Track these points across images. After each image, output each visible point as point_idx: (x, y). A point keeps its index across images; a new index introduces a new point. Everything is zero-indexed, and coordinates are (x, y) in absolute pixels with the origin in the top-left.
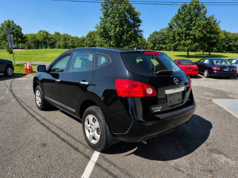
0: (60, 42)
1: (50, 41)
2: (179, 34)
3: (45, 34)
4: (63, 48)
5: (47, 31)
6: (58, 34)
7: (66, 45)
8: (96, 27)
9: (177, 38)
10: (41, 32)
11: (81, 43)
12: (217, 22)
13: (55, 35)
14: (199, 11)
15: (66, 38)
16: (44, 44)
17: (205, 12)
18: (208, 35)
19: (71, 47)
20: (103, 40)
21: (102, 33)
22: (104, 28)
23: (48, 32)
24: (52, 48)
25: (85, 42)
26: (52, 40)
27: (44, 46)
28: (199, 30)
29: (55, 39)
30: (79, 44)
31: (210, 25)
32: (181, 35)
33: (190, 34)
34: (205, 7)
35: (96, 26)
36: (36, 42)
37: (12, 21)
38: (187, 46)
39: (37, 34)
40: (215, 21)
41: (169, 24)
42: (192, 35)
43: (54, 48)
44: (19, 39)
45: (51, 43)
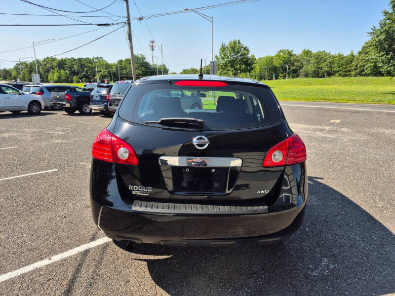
0: (310, 66)
1: (294, 66)
3: (287, 56)
4: (313, 77)
5: (290, 50)
6: (307, 53)
7: (318, 71)
8: (371, 33)
10: (282, 52)
11: (344, 66)
13: (302, 56)
15: (320, 58)
16: (282, 71)
19: (325, 74)
20: (382, 56)
21: (381, 44)
22: (387, 32)
23: (292, 51)
24: (294, 77)
25: (354, 63)
26: (296, 64)
27: (282, 75)
29: (301, 62)
30: (341, 69)
35: (372, 31)
36: (272, 69)
37: (239, 41)
39: (276, 56)
43: (298, 76)
44: (243, 66)
45: (293, 70)
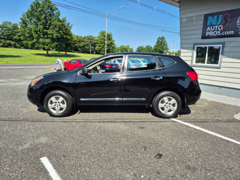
2: (36, 32)
9: (35, 36)
12: (70, 25)
14: (52, 12)
17: (59, 14)
18: (65, 36)
28: (56, 31)
31: (65, 27)
32: (39, 33)
33: (49, 33)
34: (57, 9)
38: (47, 45)
40: (69, 24)
41: (21, 19)
42: (50, 34)
